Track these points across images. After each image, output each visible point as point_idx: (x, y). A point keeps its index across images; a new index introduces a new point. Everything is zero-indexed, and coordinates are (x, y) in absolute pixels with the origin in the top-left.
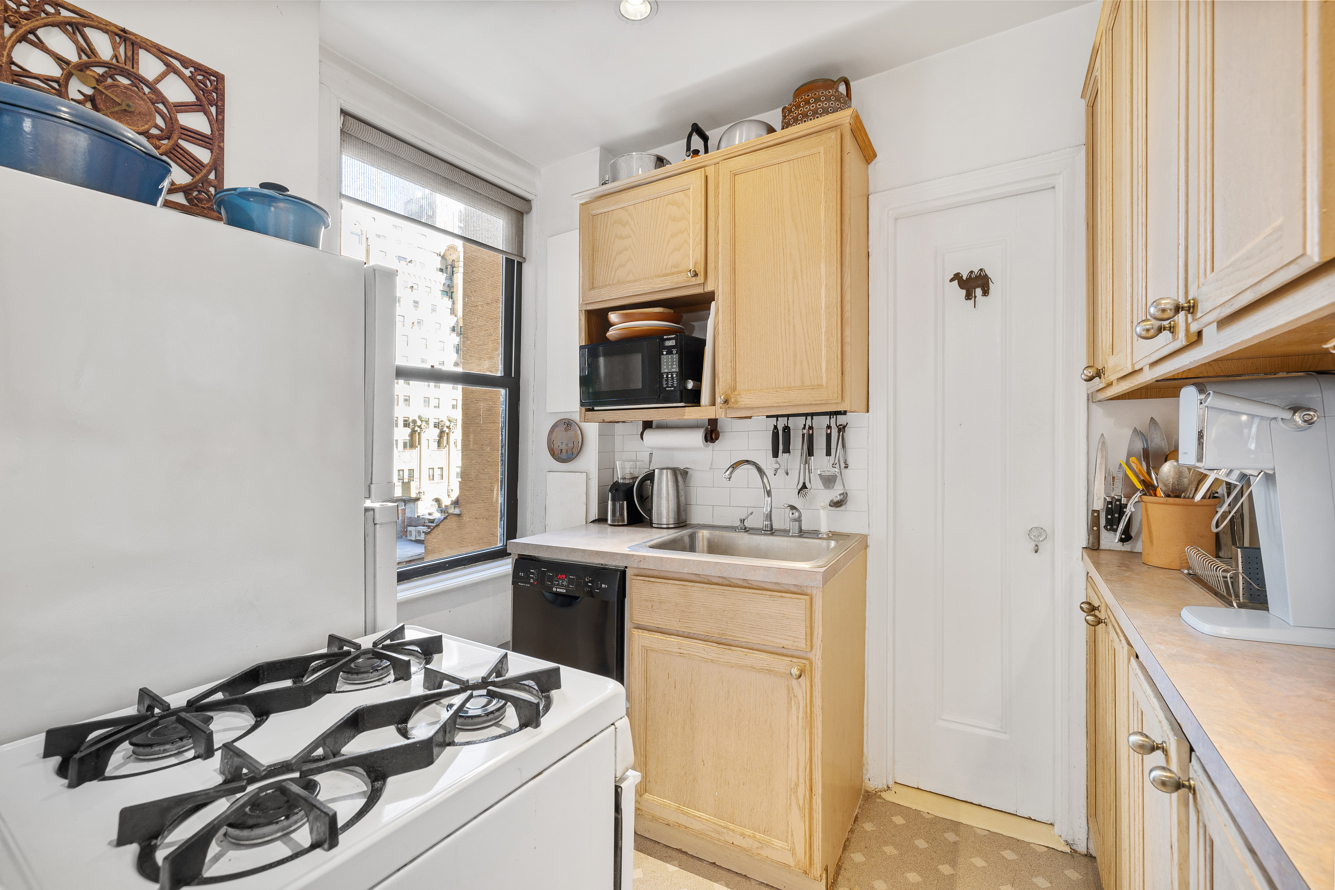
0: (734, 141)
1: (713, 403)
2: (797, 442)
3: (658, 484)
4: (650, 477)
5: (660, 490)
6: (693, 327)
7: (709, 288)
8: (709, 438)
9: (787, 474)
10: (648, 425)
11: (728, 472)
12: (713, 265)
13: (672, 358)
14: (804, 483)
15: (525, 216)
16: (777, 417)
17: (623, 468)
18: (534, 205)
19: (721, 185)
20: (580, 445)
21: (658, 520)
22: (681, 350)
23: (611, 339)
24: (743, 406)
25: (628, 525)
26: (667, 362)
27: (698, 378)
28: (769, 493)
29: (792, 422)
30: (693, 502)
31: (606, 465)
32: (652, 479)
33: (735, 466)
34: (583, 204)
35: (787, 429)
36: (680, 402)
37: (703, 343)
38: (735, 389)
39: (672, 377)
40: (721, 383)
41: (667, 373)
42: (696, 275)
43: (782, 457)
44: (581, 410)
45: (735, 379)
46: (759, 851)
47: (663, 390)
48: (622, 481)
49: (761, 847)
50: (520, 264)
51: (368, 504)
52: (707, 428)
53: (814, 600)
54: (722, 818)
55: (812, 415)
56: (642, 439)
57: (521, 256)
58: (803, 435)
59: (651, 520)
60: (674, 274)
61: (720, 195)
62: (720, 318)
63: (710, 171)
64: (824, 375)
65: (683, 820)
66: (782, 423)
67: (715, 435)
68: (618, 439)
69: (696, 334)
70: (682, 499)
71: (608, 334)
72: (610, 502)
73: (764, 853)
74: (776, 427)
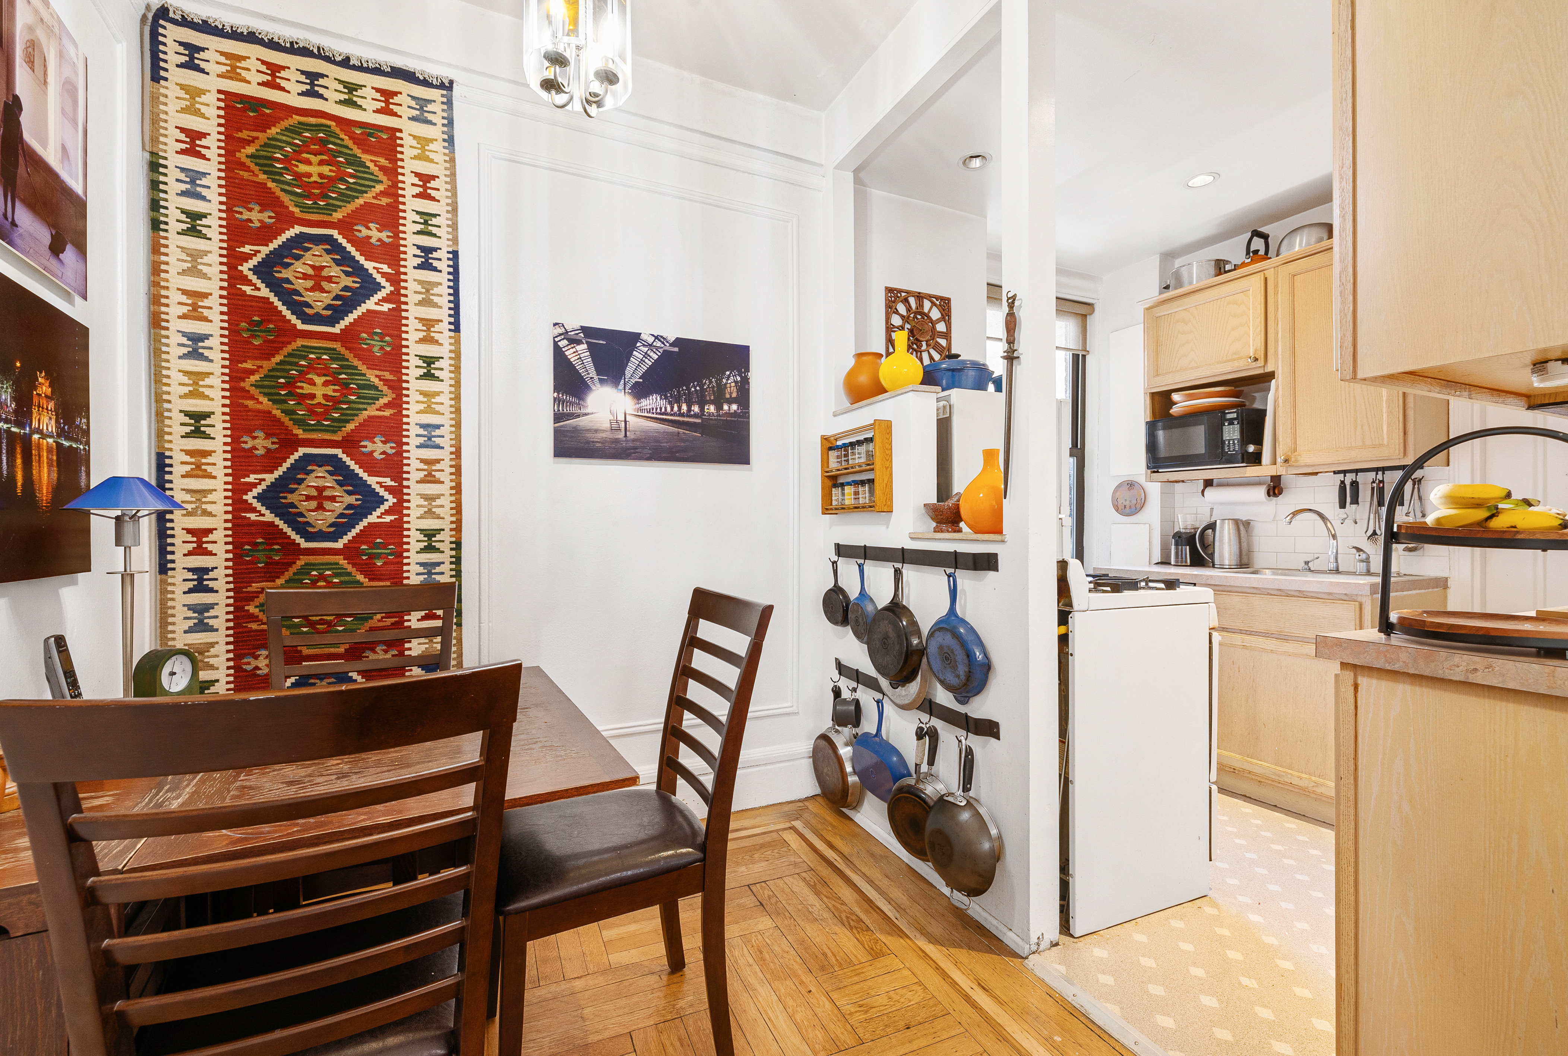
0: (1294, 247)
1: (1274, 463)
2: (1365, 494)
3: (1220, 532)
4: (1212, 526)
5: (1222, 537)
6: (1254, 399)
7: (1269, 369)
8: (1271, 493)
9: (1356, 523)
10: (1208, 483)
11: (1289, 518)
12: (1273, 350)
13: (1234, 429)
14: (1375, 531)
15: (1088, 317)
16: (1345, 472)
17: (1184, 521)
18: (1097, 307)
19: (1280, 285)
20: (1143, 501)
21: (1220, 560)
22: (1242, 420)
23: (1174, 414)
24: (1303, 464)
25: (1191, 566)
26: (1229, 431)
27: (1259, 442)
28: (1334, 537)
29: (1361, 477)
30: (1256, 548)
31: (1167, 518)
32: (1214, 530)
33: (1295, 514)
34: (1147, 309)
35: (1355, 484)
36: (1242, 463)
37: (1263, 413)
38: (1295, 450)
39: (1234, 443)
40: (1281, 446)
41: (1229, 441)
42: (1256, 360)
43: (1350, 508)
44: (1146, 472)
45: (1295, 443)
46: (1314, 789)
47: (1224, 453)
48: (1184, 531)
49: (1316, 786)
50: (1084, 356)
51: (1060, 516)
52: (1269, 485)
53: (1363, 606)
54: (1282, 766)
55: (1384, 469)
56: (1203, 496)
57: (1085, 350)
58: (1373, 489)
59: (1213, 562)
60: (1235, 360)
61: (1279, 294)
62: (1280, 393)
63: (1270, 274)
64: (1385, 436)
65: (1247, 767)
66: (1349, 478)
67: (1279, 490)
68: (1178, 498)
69: (1257, 405)
70: (1244, 545)
71: (1171, 411)
72: (1173, 547)
73: (1319, 790)
74: (1343, 482)
